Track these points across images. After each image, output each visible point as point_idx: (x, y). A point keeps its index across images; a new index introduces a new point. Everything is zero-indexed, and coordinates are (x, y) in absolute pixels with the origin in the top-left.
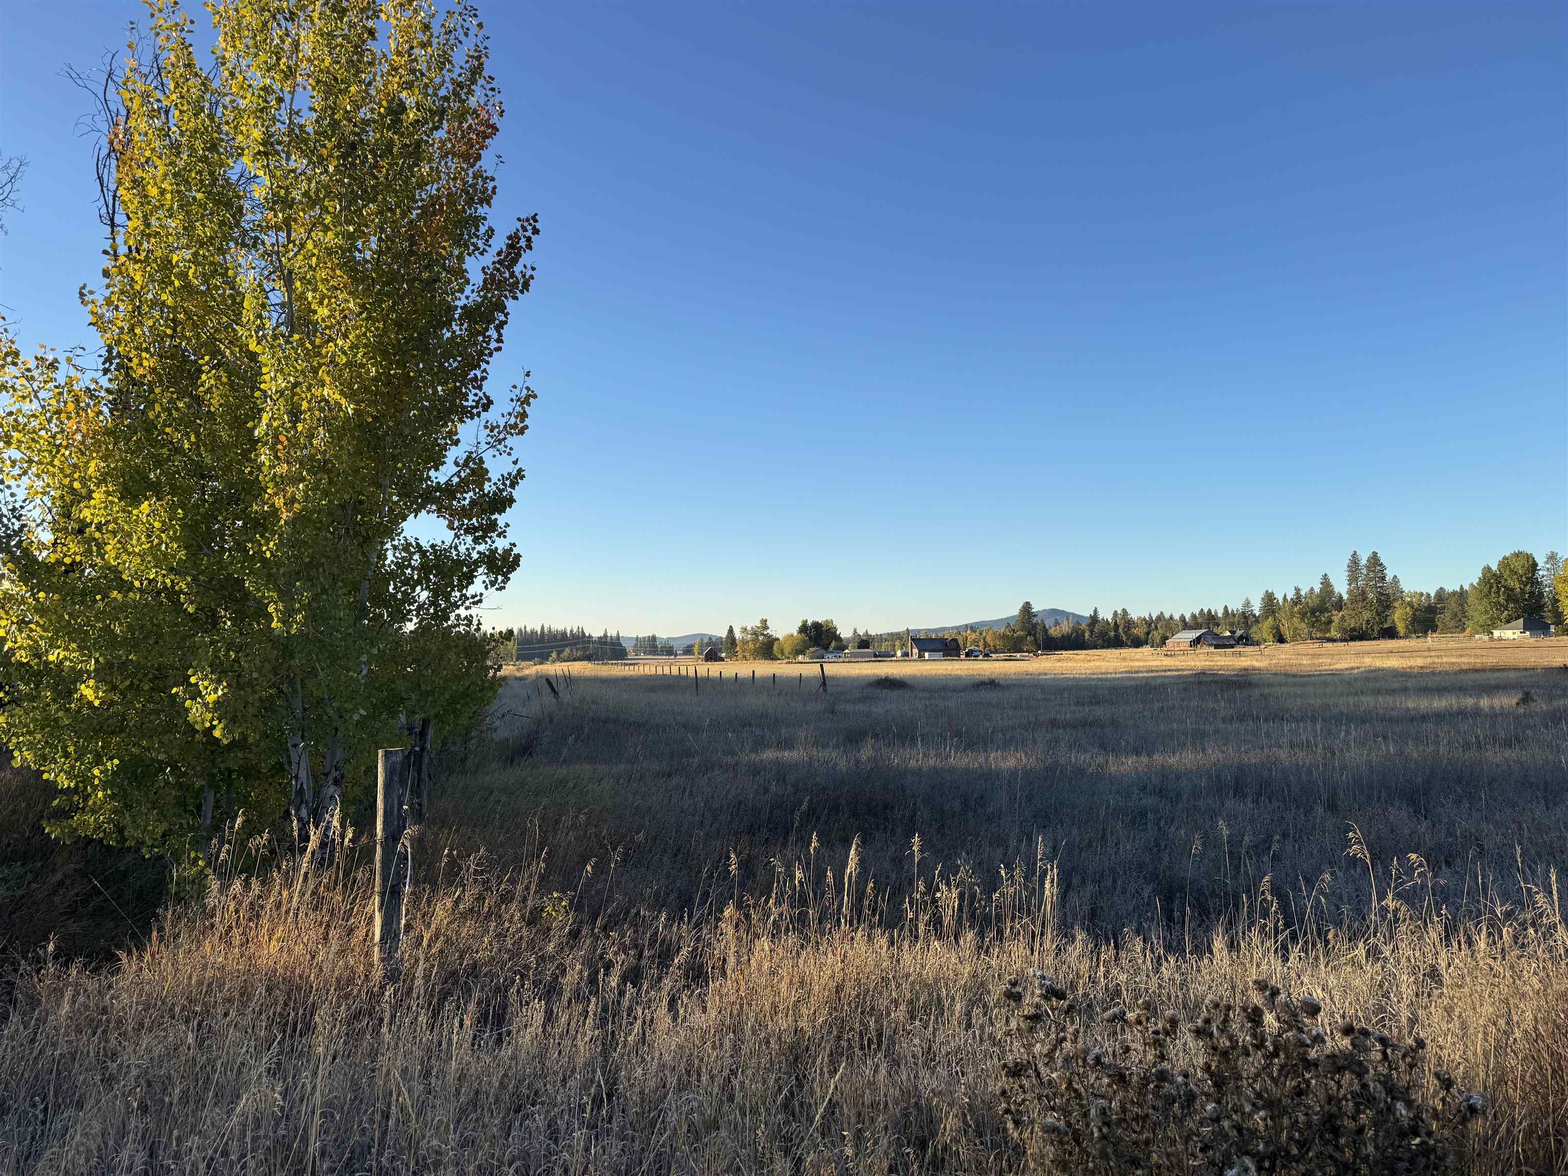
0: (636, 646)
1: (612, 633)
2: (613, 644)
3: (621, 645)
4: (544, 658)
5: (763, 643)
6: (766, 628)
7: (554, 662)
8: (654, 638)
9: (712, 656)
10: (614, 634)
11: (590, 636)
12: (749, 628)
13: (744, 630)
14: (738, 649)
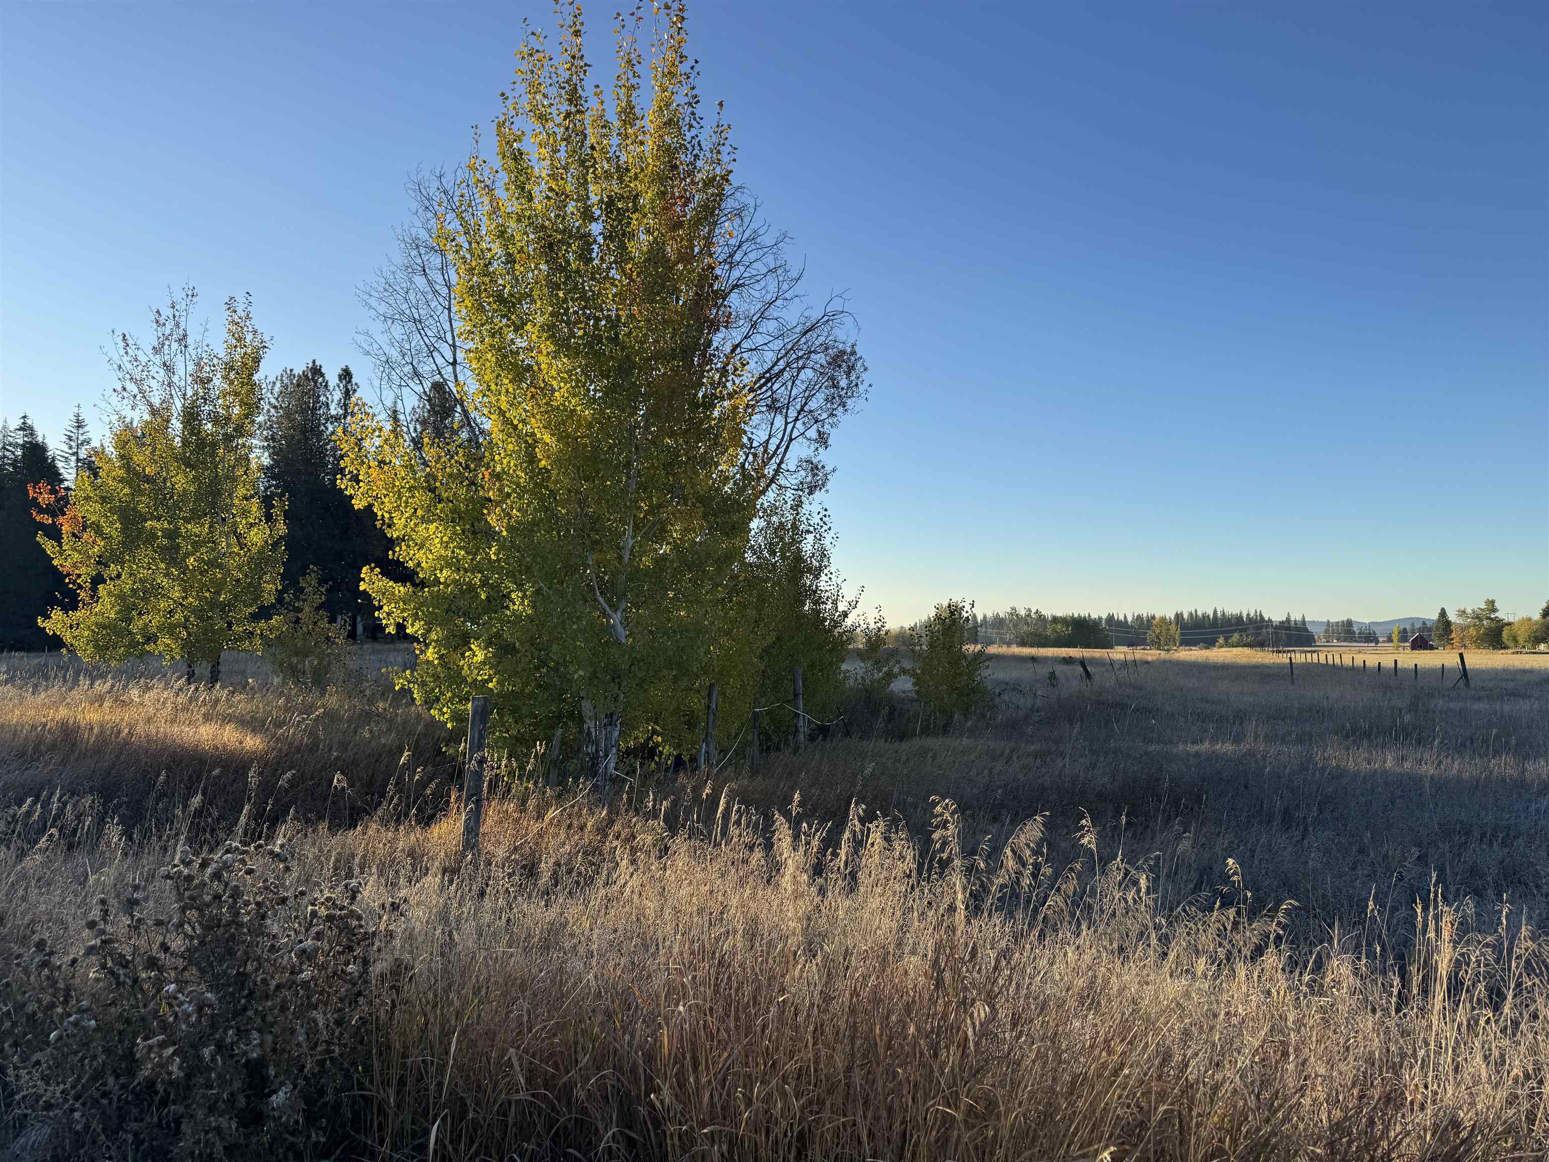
0: (1327, 631)
1: (1296, 616)
2: (1297, 629)
3: (1306, 630)
4: (1210, 643)
5: (1490, 629)
6: (1494, 610)
7: (1221, 647)
8: (1349, 623)
9: (1421, 644)
10: (1299, 618)
11: (1270, 621)
12: (1469, 611)
13: (1462, 613)
14: (1453, 635)
